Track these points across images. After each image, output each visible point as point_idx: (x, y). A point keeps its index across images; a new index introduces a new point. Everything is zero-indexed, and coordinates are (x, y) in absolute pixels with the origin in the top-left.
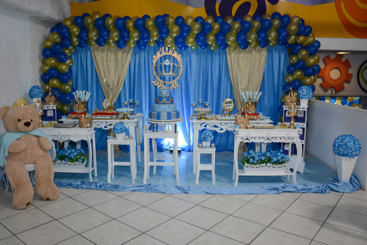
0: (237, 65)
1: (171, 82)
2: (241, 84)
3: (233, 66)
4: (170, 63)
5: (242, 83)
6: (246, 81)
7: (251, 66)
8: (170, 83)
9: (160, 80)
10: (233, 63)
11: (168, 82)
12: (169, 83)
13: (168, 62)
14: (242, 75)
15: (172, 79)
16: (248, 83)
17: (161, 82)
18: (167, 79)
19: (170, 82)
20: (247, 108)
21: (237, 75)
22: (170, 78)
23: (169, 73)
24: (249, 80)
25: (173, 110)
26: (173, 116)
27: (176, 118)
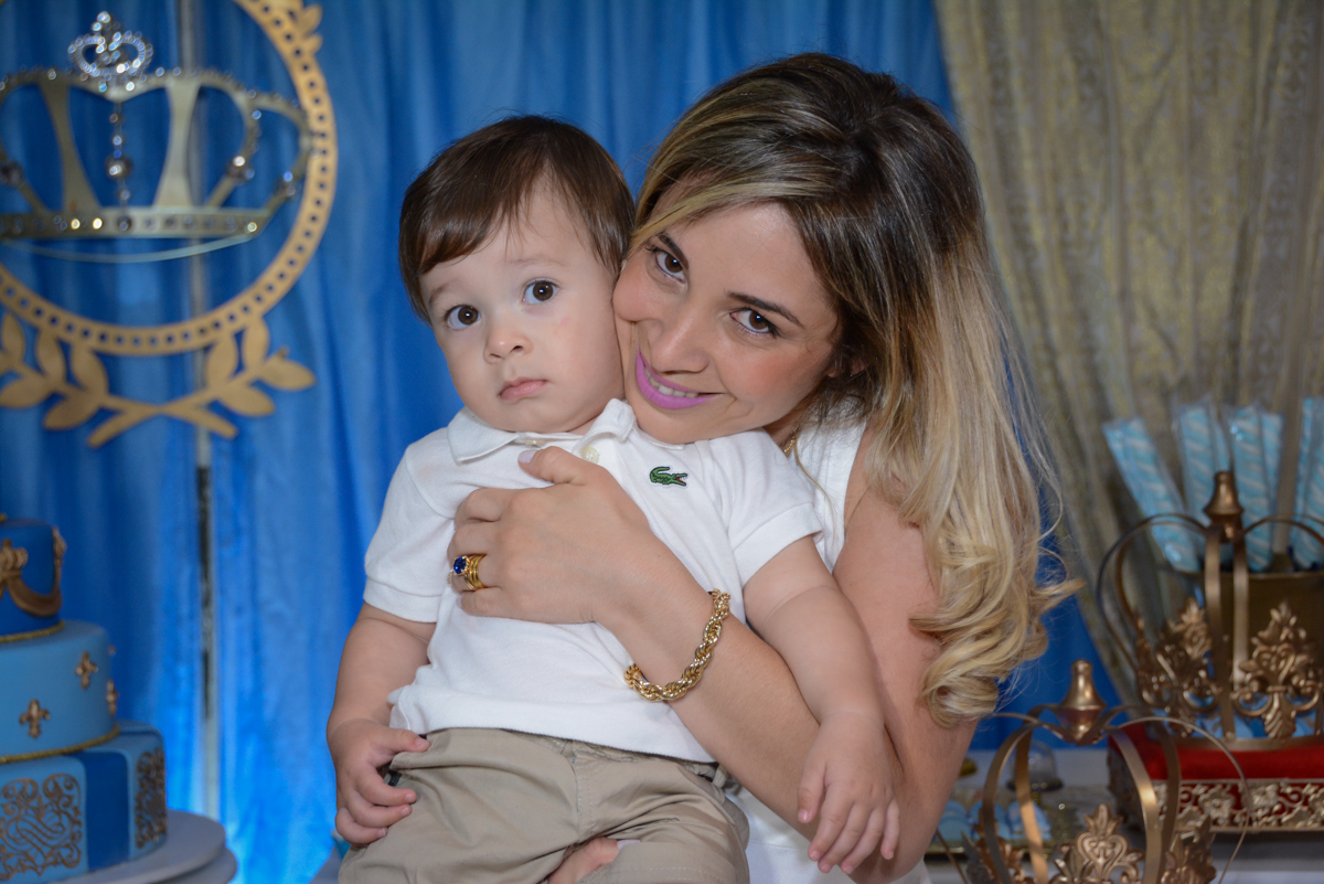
0: (1069, 67)
1: (191, 326)
2: (1130, 319)
3: (1016, 83)
4: (149, 69)
5: (1153, 314)
6: (1198, 281)
7: (1272, 66)
8: (179, 345)
9: (37, 302)
10: (1015, 47)
11: (144, 333)
12: (163, 348)
13: (128, 53)
14: (1148, 204)
15: (197, 284)
16: (1236, 311)
17: (48, 333)
18: (136, 286)
19: (175, 330)
20: (1186, 668)
21: (1071, 211)
22: (171, 274)
23: (149, 199)
24: (1241, 266)
25: (39, 732)
26: (22, 825)
27: (75, 857)
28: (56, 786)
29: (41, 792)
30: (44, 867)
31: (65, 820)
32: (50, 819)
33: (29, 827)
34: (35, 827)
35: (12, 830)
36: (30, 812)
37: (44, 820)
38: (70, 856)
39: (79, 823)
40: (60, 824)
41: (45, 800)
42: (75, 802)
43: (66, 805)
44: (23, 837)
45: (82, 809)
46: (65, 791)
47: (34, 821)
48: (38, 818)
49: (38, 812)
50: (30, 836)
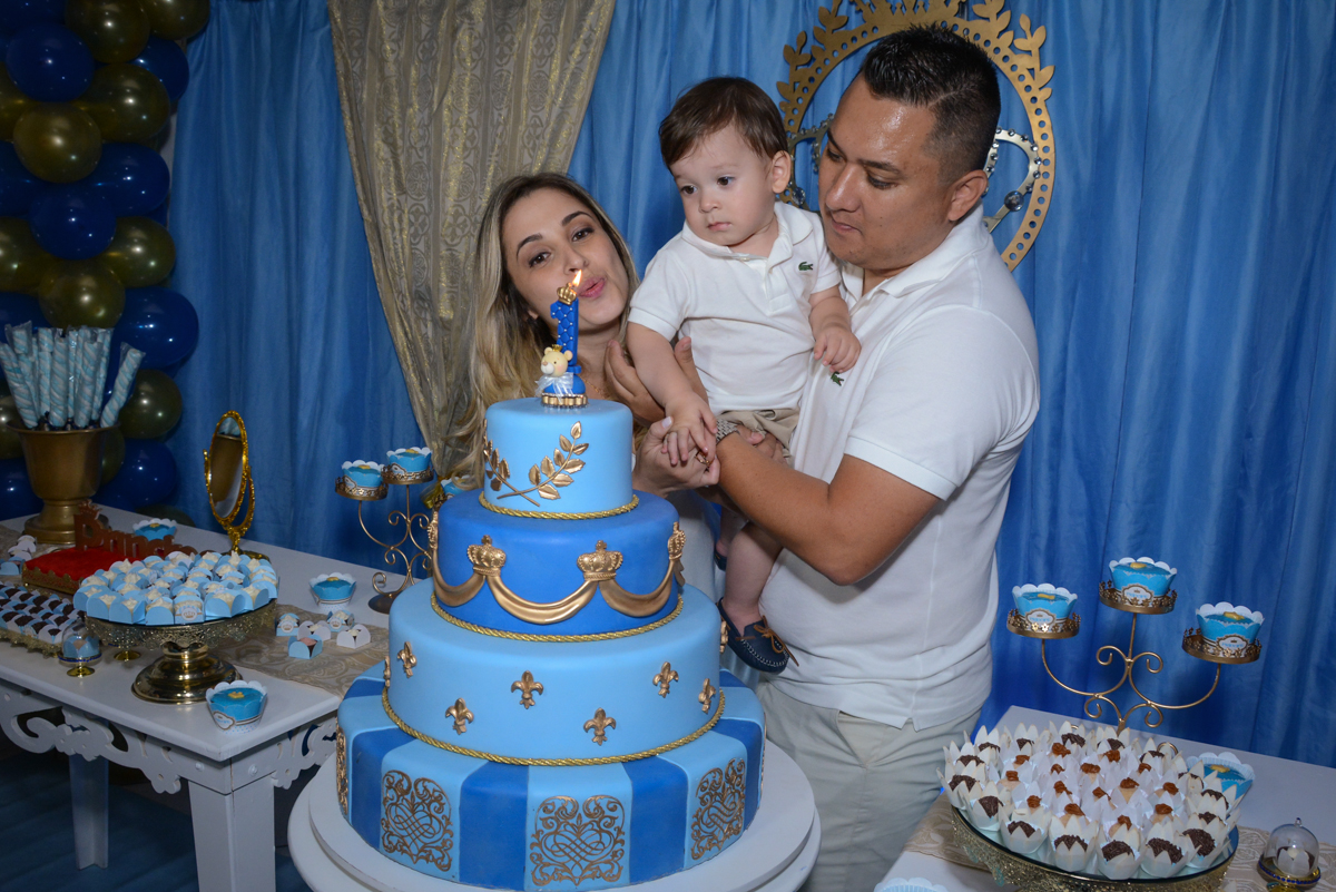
26: (560, 839)
28: (598, 807)
29: (581, 811)
30: (582, 878)
32: (590, 837)
33: (568, 843)
34: (574, 842)
35: (550, 842)
36: (569, 828)
37: (583, 838)
40: (600, 842)
41: (586, 820)
42: (619, 823)
43: (609, 826)
44: (561, 849)
47: (574, 838)
48: (578, 834)
49: (578, 830)
50: (567, 850)
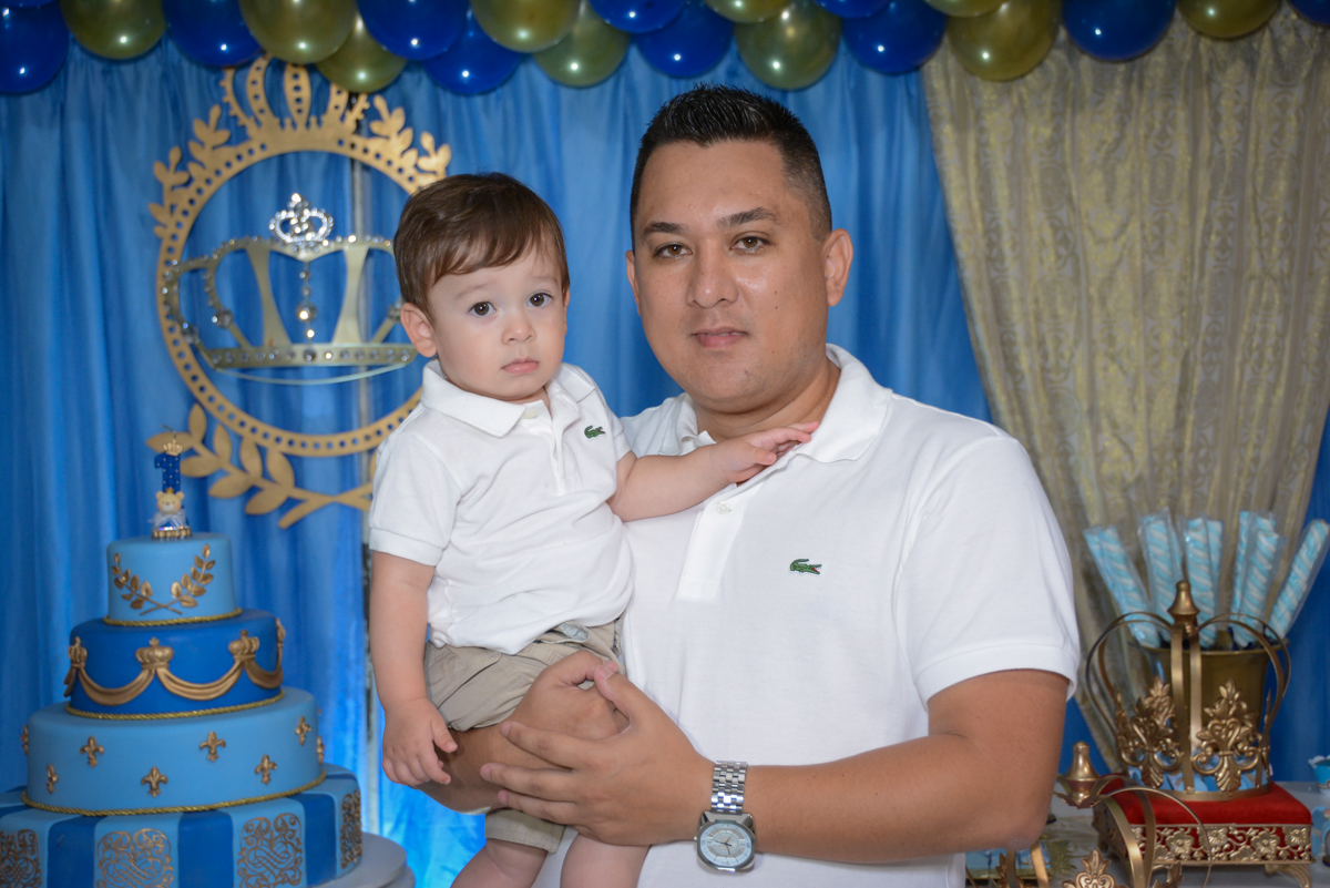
0: (1047, 232)
1: (359, 434)
2: (1097, 430)
3: (1006, 246)
4: (331, 237)
5: (1114, 425)
6: (1150, 399)
7: (1207, 234)
8: (349, 449)
9: (242, 416)
10: (1005, 216)
11: (323, 440)
12: (337, 451)
13: (315, 224)
14: (1111, 340)
15: (363, 401)
16: (1180, 424)
17: (249, 439)
18: (316, 403)
19: (346, 437)
20: (1155, 736)
21: (1050, 346)
22: (343, 393)
23: (327, 335)
24: (1183, 388)
25: (269, 780)
26: (259, 853)
27: (297, 877)
28: (284, 822)
29: (272, 827)
30: (275, 885)
31: (290, 849)
32: (279, 848)
33: (264, 855)
34: (268, 854)
35: (252, 857)
36: (265, 842)
37: (275, 849)
38: (294, 876)
39: (300, 851)
40: (286, 852)
41: (276, 834)
42: (297, 835)
43: (291, 837)
44: (260, 862)
45: (303, 840)
46: (290, 827)
47: (268, 850)
48: (271, 847)
49: (271, 843)
50: (265, 862)
